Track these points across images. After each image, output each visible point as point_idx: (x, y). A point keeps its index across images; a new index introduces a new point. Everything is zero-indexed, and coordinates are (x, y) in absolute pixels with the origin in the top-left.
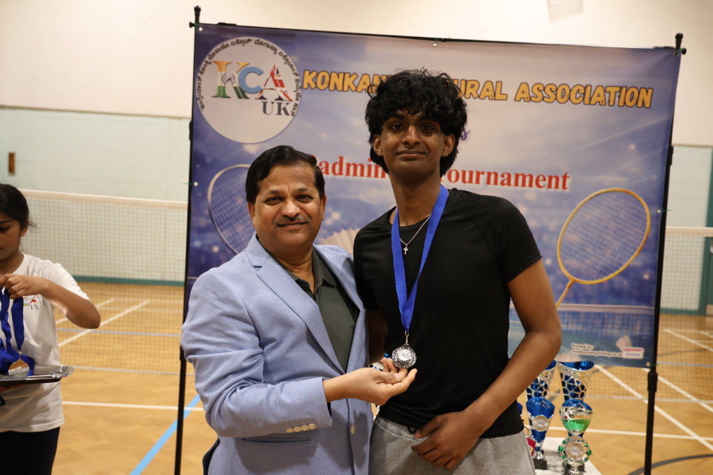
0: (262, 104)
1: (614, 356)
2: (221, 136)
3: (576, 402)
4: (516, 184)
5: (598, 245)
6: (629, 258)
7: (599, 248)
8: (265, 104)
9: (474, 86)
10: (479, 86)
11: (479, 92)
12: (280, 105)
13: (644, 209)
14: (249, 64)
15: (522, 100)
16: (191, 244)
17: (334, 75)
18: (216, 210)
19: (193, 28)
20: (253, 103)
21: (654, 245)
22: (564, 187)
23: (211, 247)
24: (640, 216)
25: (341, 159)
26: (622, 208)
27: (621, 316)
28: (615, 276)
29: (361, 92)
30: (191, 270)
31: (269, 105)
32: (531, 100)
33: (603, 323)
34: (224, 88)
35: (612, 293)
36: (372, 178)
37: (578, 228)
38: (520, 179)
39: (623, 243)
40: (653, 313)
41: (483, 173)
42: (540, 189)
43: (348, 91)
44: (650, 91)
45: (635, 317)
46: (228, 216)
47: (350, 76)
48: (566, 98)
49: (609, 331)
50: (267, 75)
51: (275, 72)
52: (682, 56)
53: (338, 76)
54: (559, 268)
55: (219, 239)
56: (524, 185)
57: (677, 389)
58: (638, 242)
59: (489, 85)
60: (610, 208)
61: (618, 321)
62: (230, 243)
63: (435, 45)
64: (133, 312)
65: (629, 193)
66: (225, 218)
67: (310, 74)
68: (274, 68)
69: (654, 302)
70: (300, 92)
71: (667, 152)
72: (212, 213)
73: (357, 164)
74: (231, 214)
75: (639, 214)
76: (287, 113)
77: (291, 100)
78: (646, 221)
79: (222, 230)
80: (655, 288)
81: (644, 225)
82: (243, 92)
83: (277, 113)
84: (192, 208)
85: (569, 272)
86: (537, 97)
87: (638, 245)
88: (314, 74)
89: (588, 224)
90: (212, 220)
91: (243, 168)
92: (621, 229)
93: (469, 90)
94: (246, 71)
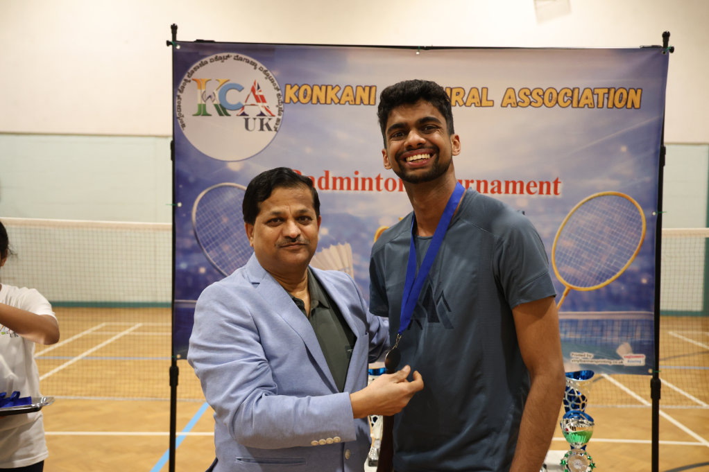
0: (244, 120)
1: (615, 364)
2: (204, 154)
3: (577, 413)
4: (507, 191)
5: (593, 250)
6: (626, 263)
7: (595, 253)
8: (247, 120)
9: (459, 93)
10: (465, 93)
11: (465, 99)
12: (262, 120)
13: (639, 212)
14: (228, 81)
15: (509, 105)
16: (177, 266)
17: (316, 89)
18: (201, 231)
19: (171, 46)
20: (235, 120)
21: (650, 248)
22: (556, 192)
23: (197, 268)
25: (327, 173)
26: (616, 212)
27: (620, 323)
28: (613, 281)
29: (345, 104)
30: (178, 293)
31: (251, 122)
32: (518, 105)
33: (602, 331)
34: (205, 106)
35: (610, 299)
36: (360, 191)
37: (573, 234)
38: (511, 186)
39: (619, 248)
40: (653, 318)
41: (472, 182)
42: (532, 196)
43: (331, 104)
44: (639, 91)
45: (635, 323)
46: (213, 236)
47: (333, 89)
48: (553, 102)
49: (608, 338)
50: (247, 91)
51: (256, 88)
52: (670, 54)
53: (321, 89)
54: (555, 276)
55: (205, 260)
56: (514, 192)
57: (687, 395)
58: (634, 245)
59: (474, 92)
60: (604, 212)
61: (617, 328)
62: (217, 264)
63: (418, 53)
64: (125, 336)
65: (622, 196)
66: (210, 238)
67: (291, 88)
68: (255, 83)
69: (653, 307)
70: (282, 106)
71: (659, 153)
72: (198, 233)
73: (344, 178)
74: (216, 233)
75: (634, 218)
76: (269, 129)
77: (273, 116)
78: (641, 224)
79: (208, 251)
80: (653, 292)
81: (639, 228)
82: (224, 109)
83: (259, 128)
84: (177, 230)
85: (565, 279)
86: (524, 102)
87: (635, 248)
88: (296, 88)
89: (582, 230)
90: (198, 241)
91: (226, 186)
92: (616, 233)
93: (454, 98)
94: (227, 87)
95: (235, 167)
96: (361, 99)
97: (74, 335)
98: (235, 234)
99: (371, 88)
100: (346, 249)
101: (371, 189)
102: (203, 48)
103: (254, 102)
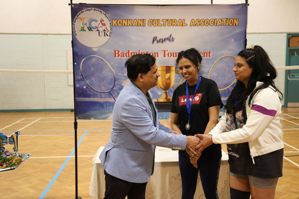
0: (98, 33)
2: (83, 45)
5: (223, 76)
8: (99, 32)
9: (175, 21)
10: (177, 21)
11: (177, 24)
12: (105, 32)
14: (92, 18)
15: (193, 25)
16: (75, 86)
17: (124, 21)
18: (84, 73)
19: (70, 6)
22: (209, 56)
23: (83, 86)
25: (129, 51)
26: (230, 62)
28: (230, 87)
29: (134, 26)
30: (76, 95)
31: (101, 33)
32: (195, 25)
34: (83, 27)
37: (216, 71)
39: (232, 75)
43: (129, 26)
44: (238, 20)
46: (88, 75)
47: (130, 21)
48: (208, 24)
50: (99, 22)
51: (102, 21)
52: (248, 6)
53: (125, 21)
59: (180, 21)
60: (226, 63)
62: (90, 85)
63: (160, 7)
64: (35, 123)
67: (115, 20)
68: (102, 19)
70: (112, 27)
71: (245, 41)
72: (82, 74)
73: (135, 52)
74: (89, 74)
76: (107, 36)
77: (109, 31)
79: (86, 80)
82: (91, 28)
83: (104, 35)
84: (75, 73)
86: (198, 24)
88: (116, 20)
89: (219, 69)
90: (83, 77)
91: (92, 57)
92: (230, 70)
93: (173, 23)
94: (91, 21)
95: (95, 50)
96: (140, 24)
97: (12, 123)
98: (96, 74)
99: (143, 20)
102: (82, 6)
103: (102, 26)
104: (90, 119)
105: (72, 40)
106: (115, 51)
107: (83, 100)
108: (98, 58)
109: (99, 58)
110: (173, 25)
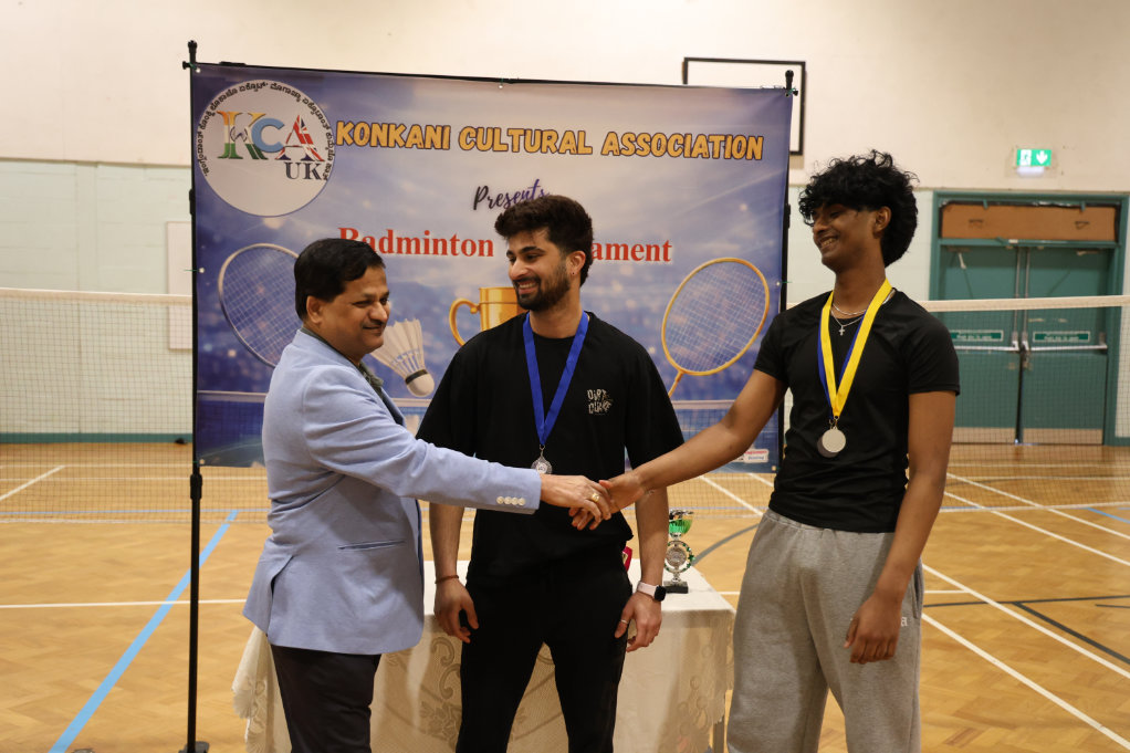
0: (285, 165)
2: (232, 207)
4: (609, 257)
5: (710, 327)
6: (747, 341)
7: (711, 331)
8: (288, 165)
9: (551, 136)
11: (558, 145)
12: (308, 166)
13: (761, 282)
14: (264, 115)
15: (611, 153)
16: (199, 348)
17: (376, 127)
18: (230, 303)
19: (188, 69)
20: (273, 165)
22: (666, 258)
23: (225, 351)
24: (756, 290)
25: (390, 232)
26: (736, 282)
28: (732, 365)
29: (412, 147)
30: (201, 382)
31: (294, 168)
32: (621, 153)
34: (233, 145)
35: (728, 384)
36: (431, 256)
37: (686, 308)
38: (613, 249)
39: (740, 324)
42: (638, 262)
43: (394, 147)
44: (760, 139)
46: (247, 310)
47: (396, 128)
48: (662, 150)
50: (289, 128)
51: (300, 125)
52: (794, 96)
53: (381, 128)
54: (666, 359)
55: (236, 341)
56: (617, 257)
58: (757, 321)
59: (569, 136)
60: (722, 282)
62: (251, 345)
63: (501, 86)
64: (40, 483)
65: (743, 264)
66: (242, 313)
67: (344, 126)
68: (298, 119)
70: (333, 149)
71: (782, 212)
72: (226, 307)
73: (411, 238)
74: (250, 307)
76: (317, 177)
77: (322, 160)
78: (764, 296)
79: (239, 329)
81: (762, 301)
82: (259, 151)
83: (304, 176)
84: (199, 302)
85: (677, 362)
86: (628, 149)
87: (757, 325)
88: (350, 126)
89: (697, 303)
90: (227, 317)
91: (263, 248)
92: (735, 307)
93: (545, 142)
94: (262, 124)
95: (273, 224)
96: (432, 142)
98: (274, 308)
99: (443, 128)
100: (414, 326)
101: (444, 252)
102: (231, 73)
103: (298, 143)
104: (248, 465)
105: (190, 187)
106: (343, 231)
107: (226, 399)
108: (284, 252)
109: (287, 254)
110: (544, 149)
